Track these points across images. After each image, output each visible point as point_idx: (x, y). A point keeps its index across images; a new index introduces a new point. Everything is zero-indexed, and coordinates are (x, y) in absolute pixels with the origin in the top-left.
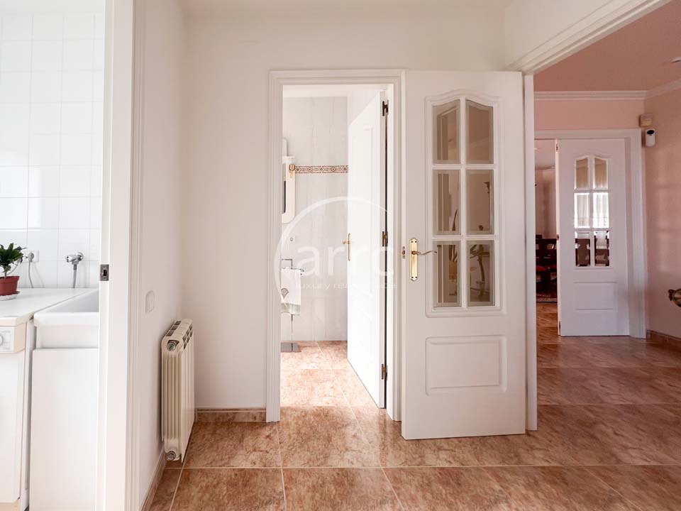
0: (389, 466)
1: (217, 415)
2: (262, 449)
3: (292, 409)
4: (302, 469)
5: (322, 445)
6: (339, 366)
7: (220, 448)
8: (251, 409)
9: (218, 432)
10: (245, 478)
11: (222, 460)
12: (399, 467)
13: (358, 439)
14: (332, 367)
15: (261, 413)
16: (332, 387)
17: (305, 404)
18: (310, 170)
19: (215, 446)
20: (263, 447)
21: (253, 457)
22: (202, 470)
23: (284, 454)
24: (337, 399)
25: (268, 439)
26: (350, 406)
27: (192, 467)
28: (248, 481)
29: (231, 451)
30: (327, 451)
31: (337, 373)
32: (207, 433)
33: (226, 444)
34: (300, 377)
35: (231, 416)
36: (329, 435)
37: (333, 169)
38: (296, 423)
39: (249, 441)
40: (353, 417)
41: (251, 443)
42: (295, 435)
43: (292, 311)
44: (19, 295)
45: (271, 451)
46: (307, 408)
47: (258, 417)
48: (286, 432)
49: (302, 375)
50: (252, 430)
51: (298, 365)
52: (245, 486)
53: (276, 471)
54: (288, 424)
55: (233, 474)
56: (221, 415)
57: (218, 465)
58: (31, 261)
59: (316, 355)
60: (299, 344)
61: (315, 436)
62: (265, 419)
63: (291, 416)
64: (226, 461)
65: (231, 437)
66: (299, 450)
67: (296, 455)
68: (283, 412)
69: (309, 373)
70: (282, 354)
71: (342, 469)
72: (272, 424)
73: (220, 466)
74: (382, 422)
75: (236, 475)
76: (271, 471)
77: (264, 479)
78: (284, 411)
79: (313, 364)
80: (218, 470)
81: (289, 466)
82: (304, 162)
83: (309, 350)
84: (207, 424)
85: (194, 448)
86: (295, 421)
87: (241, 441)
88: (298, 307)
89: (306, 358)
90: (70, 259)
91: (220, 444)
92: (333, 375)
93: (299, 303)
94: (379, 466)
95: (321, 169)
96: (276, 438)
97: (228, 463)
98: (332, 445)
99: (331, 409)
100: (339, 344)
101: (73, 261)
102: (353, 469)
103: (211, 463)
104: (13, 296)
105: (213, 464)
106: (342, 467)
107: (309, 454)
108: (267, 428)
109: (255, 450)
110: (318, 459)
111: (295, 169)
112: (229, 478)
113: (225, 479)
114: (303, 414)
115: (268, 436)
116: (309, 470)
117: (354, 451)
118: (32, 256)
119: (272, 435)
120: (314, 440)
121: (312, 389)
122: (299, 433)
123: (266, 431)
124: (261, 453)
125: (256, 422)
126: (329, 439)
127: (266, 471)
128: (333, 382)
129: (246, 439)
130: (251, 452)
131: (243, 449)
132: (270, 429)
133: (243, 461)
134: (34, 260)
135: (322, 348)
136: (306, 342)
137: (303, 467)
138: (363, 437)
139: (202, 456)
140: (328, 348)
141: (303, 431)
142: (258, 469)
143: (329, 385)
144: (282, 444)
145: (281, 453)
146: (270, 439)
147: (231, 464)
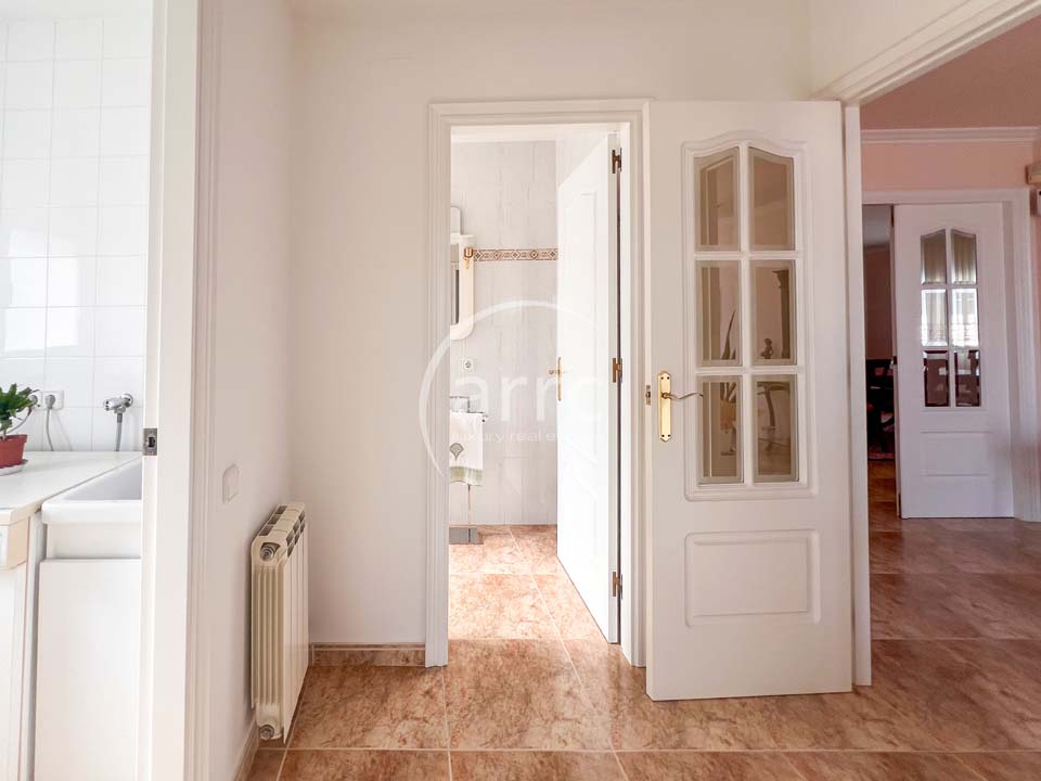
0: (626, 748)
1: (347, 656)
2: (418, 715)
3: (465, 643)
4: (482, 752)
5: (515, 709)
6: (544, 570)
7: (349, 712)
8: (400, 646)
9: (347, 684)
10: (389, 764)
11: (352, 734)
12: (644, 750)
13: (575, 698)
14: (533, 568)
15: (417, 652)
16: (533, 606)
17: (490, 636)
18: (497, 255)
19: (342, 710)
20: (420, 713)
21: (404, 728)
22: (318, 752)
23: (454, 724)
24: (540, 626)
25: (428, 698)
26: (562, 640)
27: (302, 747)
28: (393, 774)
29: (368, 718)
30: (523, 720)
31: (541, 580)
32: (329, 684)
33: (360, 705)
34: (481, 586)
35: (368, 657)
36: (526, 690)
37: (534, 255)
38: (475, 669)
39: (397, 702)
40: (567, 659)
41: (399, 705)
42: (472, 691)
43: (469, 480)
44: (26, 466)
45: (433, 720)
46: (492, 641)
47: (411, 659)
48: (457, 684)
49: (484, 583)
50: (402, 681)
51: (478, 567)
53: (440, 756)
54: (460, 670)
55: (369, 759)
56: (352, 655)
57: (345, 743)
58: (50, 407)
59: (507, 550)
60: (481, 530)
61: (504, 693)
62: (423, 663)
63: (466, 657)
64: (358, 736)
65: (367, 693)
66: (477, 718)
67: (472, 726)
68: (453, 647)
69: (497, 581)
70: (451, 547)
71: (548, 754)
72: (436, 669)
73: (348, 746)
74: (614, 668)
75: (373, 761)
76: (430, 755)
77: (419, 770)
78: (455, 647)
79: (502, 566)
80: (346, 752)
81: (462, 747)
82: (486, 243)
83: (496, 541)
84: (329, 670)
85: (309, 712)
86: (472, 665)
87: (384, 699)
88: (478, 474)
89: (492, 555)
90: (111, 405)
91: (350, 705)
92: (534, 585)
93: (480, 467)
94: (609, 748)
95: (515, 255)
96: (441, 694)
97: (362, 739)
98: (532, 709)
99: (529, 644)
100: (542, 530)
101: (116, 408)
102: (567, 753)
103: (334, 739)
104: (16, 468)
105: (338, 741)
106: (548, 749)
107: (493, 725)
108: (427, 677)
109: (405, 717)
110: (509, 735)
111: (474, 254)
112: (362, 768)
113: (355, 768)
114: (485, 653)
115: (427, 693)
116: (494, 753)
117: (567, 720)
118: (52, 399)
119: (434, 690)
120: (502, 700)
121: (500, 609)
122: (478, 687)
123: (426, 683)
124: (415, 723)
125: (410, 667)
126: (527, 698)
127: (422, 756)
128: (534, 596)
129: (392, 697)
130: (400, 721)
131: (386, 715)
132: (432, 679)
133: (384, 738)
134: (56, 405)
135: (518, 536)
136: (491, 527)
137: (483, 749)
138: (583, 694)
139: (320, 727)
140: (526, 537)
141: (484, 683)
142: (411, 752)
143: (528, 601)
144: (451, 707)
145: (449, 723)
146: (431, 697)
147: (367, 742)
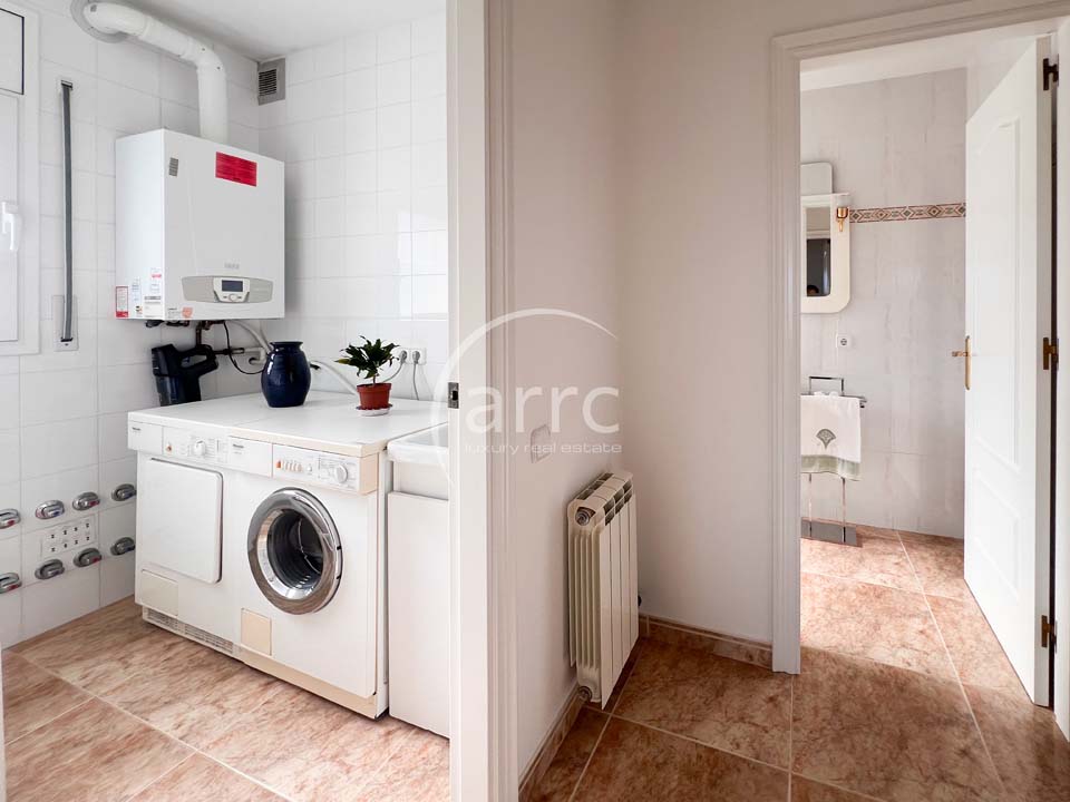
1: (684, 637)
2: (757, 721)
5: (883, 750)
6: (943, 591)
7: (679, 697)
8: (743, 640)
9: (682, 665)
10: (715, 767)
11: (680, 719)
13: (973, 760)
14: (925, 589)
15: (762, 652)
16: (922, 632)
17: (858, 654)
18: (882, 215)
19: (673, 691)
20: (759, 718)
21: (737, 731)
22: (643, 729)
23: (800, 746)
24: (929, 659)
25: (771, 705)
26: (960, 682)
27: (625, 717)
28: (720, 777)
29: (699, 708)
30: (893, 766)
31: (936, 602)
32: (662, 662)
33: (693, 693)
34: (854, 596)
35: (707, 643)
36: (901, 731)
37: (934, 212)
38: (834, 688)
39: (734, 698)
40: (966, 707)
41: (736, 704)
42: (828, 713)
43: (842, 472)
45: (774, 732)
46: (859, 660)
47: (756, 658)
48: (809, 700)
49: (858, 592)
50: (743, 679)
51: (852, 573)
52: (713, 785)
53: (779, 776)
54: (816, 686)
55: (695, 753)
56: (689, 637)
57: (671, 727)
59: (894, 559)
60: (862, 531)
61: (870, 726)
62: (769, 664)
63: (825, 672)
64: (686, 725)
65: (701, 682)
66: (830, 746)
67: (823, 754)
68: (807, 655)
69: (878, 593)
72: (784, 676)
73: (674, 731)
74: (1040, 739)
75: (700, 756)
76: (766, 772)
77: (751, 783)
78: (811, 657)
79: (884, 577)
80: (670, 737)
81: (806, 774)
82: (864, 203)
83: (880, 547)
84: (665, 646)
85: (638, 684)
86: (831, 683)
87: (720, 692)
88: (854, 467)
89: (871, 560)
91: (681, 688)
92: (927, 607)
93: (857, 459)
95: (907, 213)
96: (788, 707)
97: (690, 729)
98: (909, 757)
99: (913, 677)
100: (945, 545)
103: (660, 720)
104: (383, 411)
105: (664, 723)
107: (852, 761)
108: (773, 683)
109: (742, 719)
110: (873, 779)
111: (851, 215)
113: (678, 758)
114: (850, 673)
115: (771, 699)
116: (848, 795)
117: (961, 786)
118: (418, 355)
119: (780, 699)
120: (867, 735)
121: (877, 626)
122: (836, 710)
123: (770, 688)
124: (753, 729)
125: (753, 666)
126: (902, 742)
127: (756, 768)
128: (925, 621)
129: (728, 692)
130: (735, 722)
131: (720, 711)
132: (779, 686)
133: (717, 735)
134: (420, 361)
135: (909, 546)
136: (873, 529)
137: (835, 785)
138: (986, 759)
139: (647, 701)
140: (922, 548)
141: (845, 707)
142: (744, 760)
143: (916, 624)
144: (797, 724)
145: (794, 741)
146: (776, 706)
147: (695, 734)
